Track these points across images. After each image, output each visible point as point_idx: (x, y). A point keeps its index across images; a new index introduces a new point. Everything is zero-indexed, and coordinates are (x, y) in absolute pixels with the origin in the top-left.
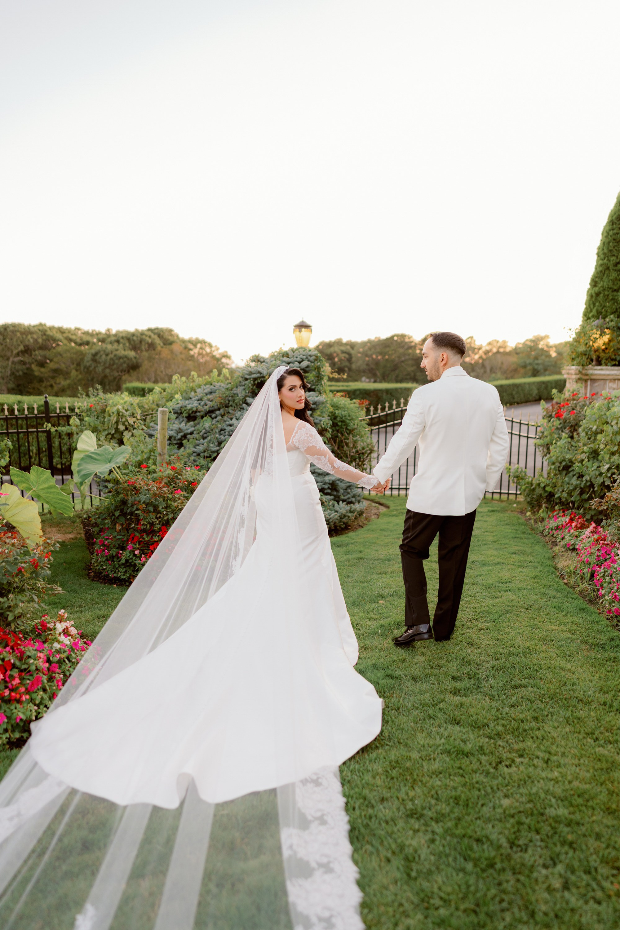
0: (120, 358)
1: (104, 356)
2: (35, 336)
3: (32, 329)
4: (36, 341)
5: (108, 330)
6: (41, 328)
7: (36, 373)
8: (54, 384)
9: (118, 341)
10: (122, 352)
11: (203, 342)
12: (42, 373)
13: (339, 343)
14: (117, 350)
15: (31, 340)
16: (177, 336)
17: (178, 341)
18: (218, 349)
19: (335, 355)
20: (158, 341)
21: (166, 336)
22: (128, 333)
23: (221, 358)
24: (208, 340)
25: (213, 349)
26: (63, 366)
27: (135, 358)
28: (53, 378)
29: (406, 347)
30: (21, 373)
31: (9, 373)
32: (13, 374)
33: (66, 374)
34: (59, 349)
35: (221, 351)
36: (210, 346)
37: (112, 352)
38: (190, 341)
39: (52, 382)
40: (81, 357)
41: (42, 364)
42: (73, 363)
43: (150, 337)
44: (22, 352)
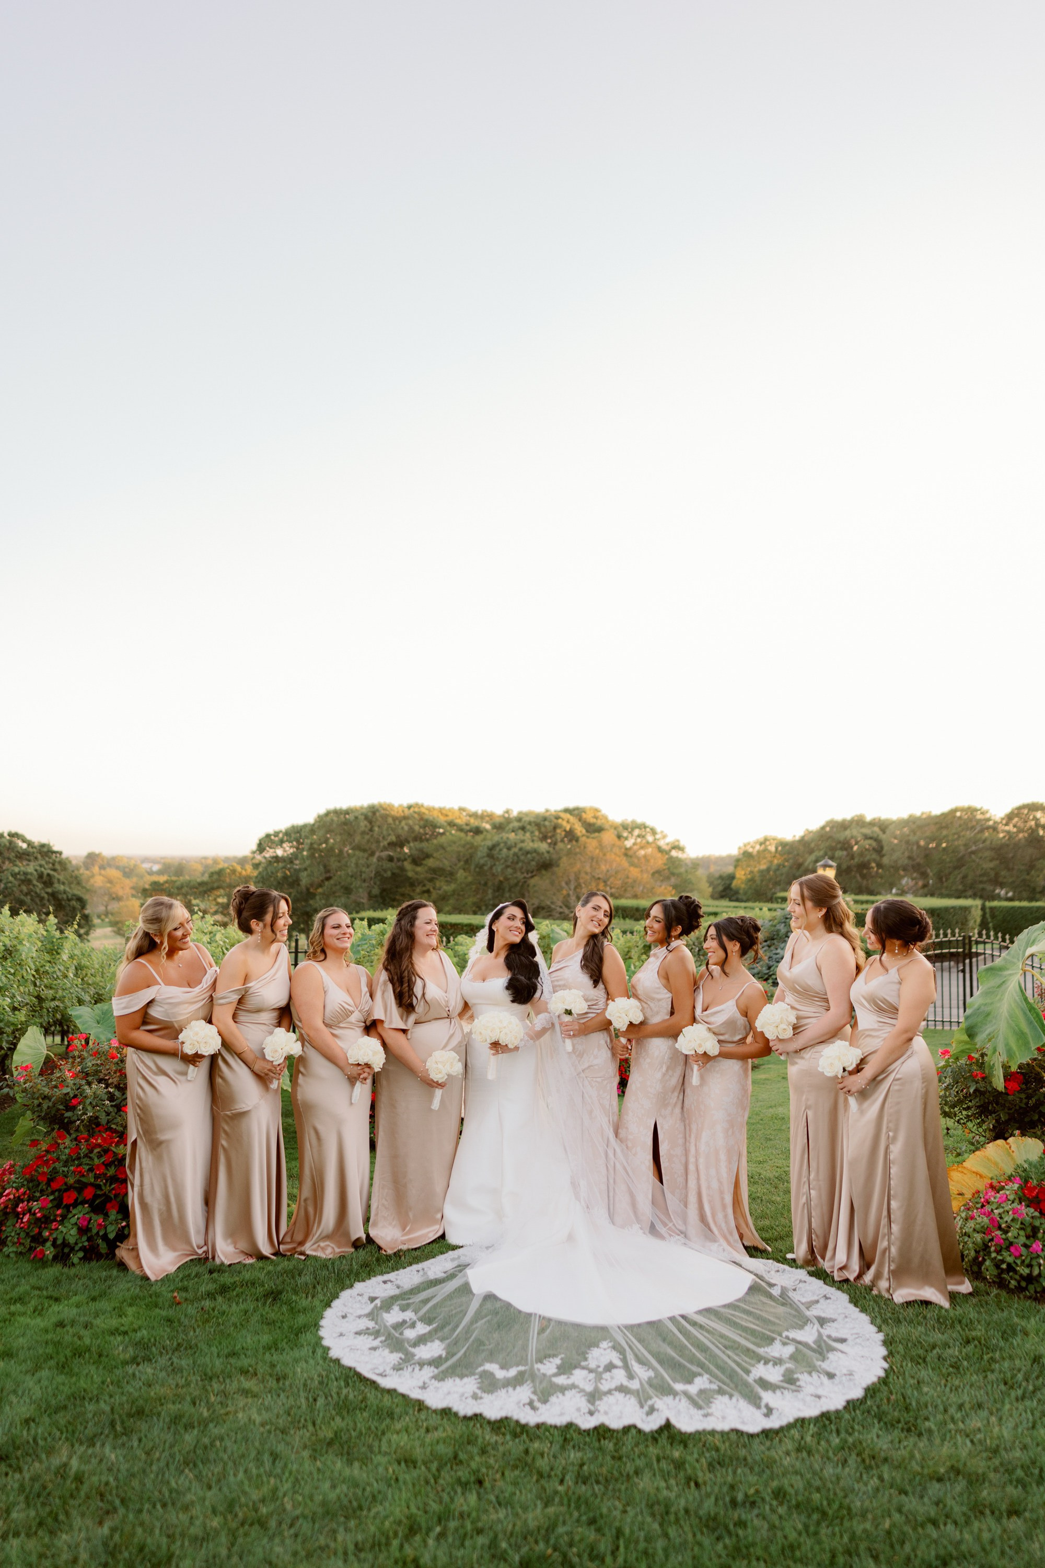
0: (528, 852)
1: (505, 850)
2: (410, 821)
3: (407, 812)
4: (411, 829)
5: (507, 812)
6: (416, 810)
7: (410, 874)
8: (432, 889)
9: (523, 829)
10: (530, 845)
11: (643, 826)
12: (417, 873)
13: (859, 822)
14: (523, 841)
15: (406, 828)
16: (606, 818)
17: (607, 826)
18: (665, 836)
19: (853, 842)
20: (579, 830)
21: (589, 817)
23: (670, 851)
24: (650, 823)
25: (658, 836)
26: (446, 864)
27: (548, 852)
28: (431, 880)
29: (978, 829)
30: (389, 874)
31: (373, 875)
32: (378, 874)
33: (449, 875)
34: (442, 840)
35: (670, 839)
36: (654, 832)
37: (515, 845)
38: (625, 827)
39: (429, 886)
40: (470, 851)
41: (416, 861)
42: (459, 860)
43: (568, 822)
44: (392, 845)
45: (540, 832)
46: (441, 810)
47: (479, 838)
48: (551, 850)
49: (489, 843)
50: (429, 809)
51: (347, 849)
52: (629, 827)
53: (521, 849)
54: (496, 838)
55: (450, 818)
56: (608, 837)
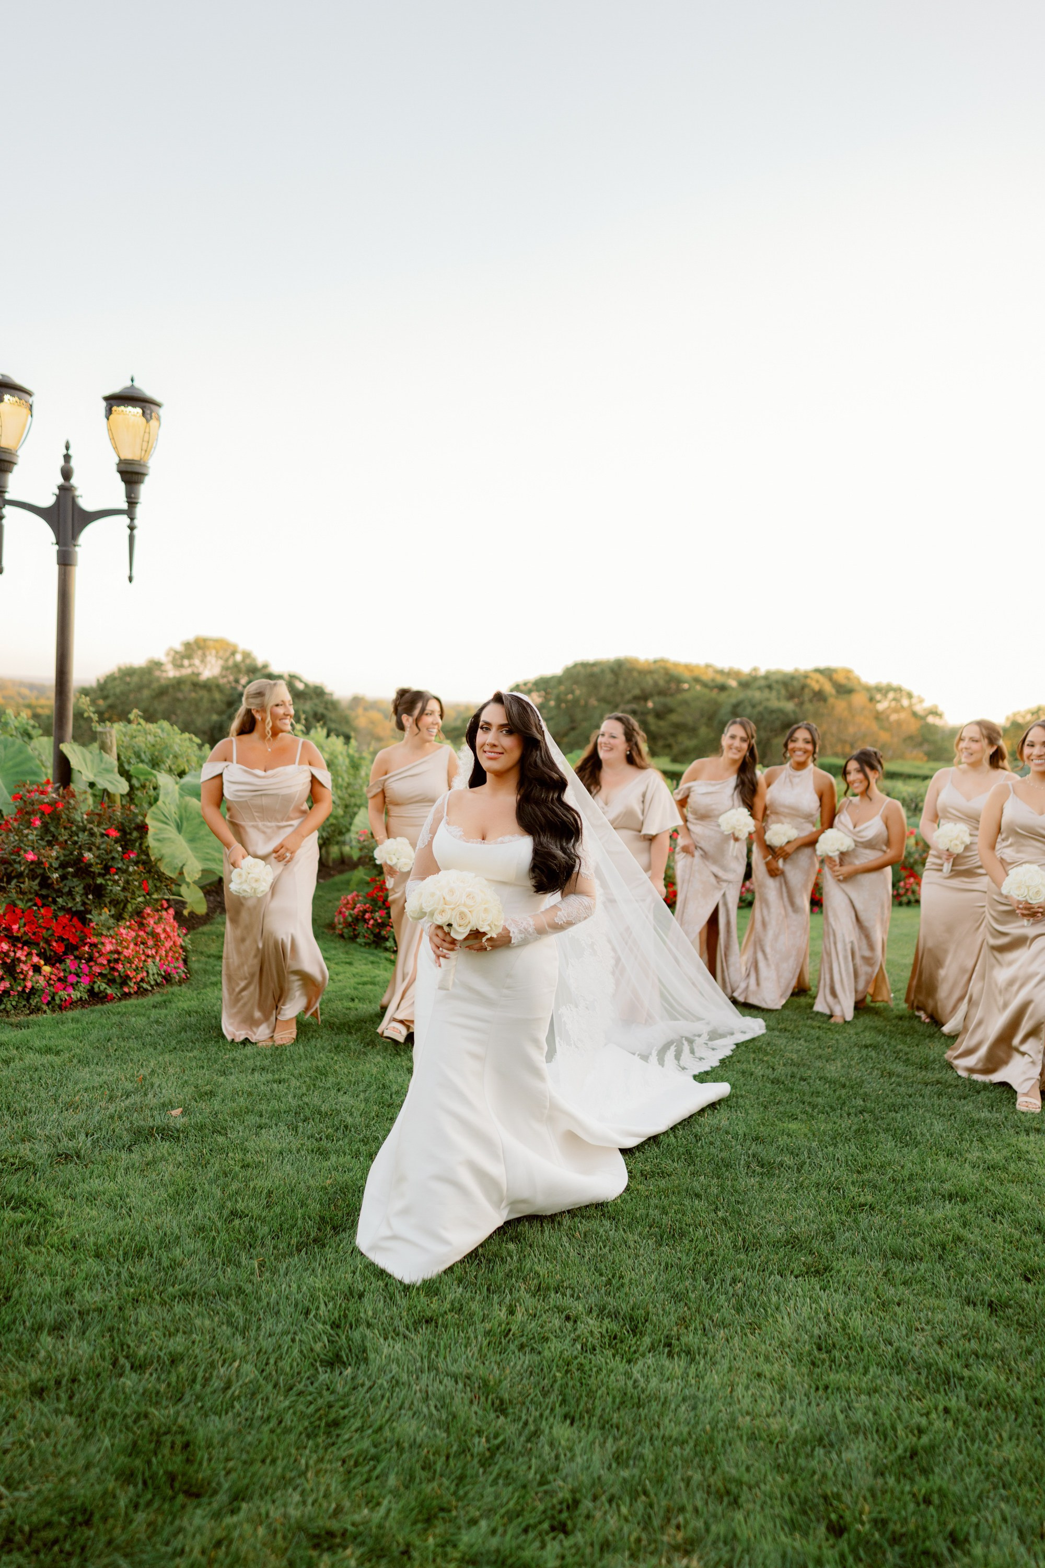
0: (772, 712)
1: (749, 710)
2: (656, 676)
3: (653, 667)
4: (656, 684)
5: (755, 669)
6: (662, 665)
9: (770, 687)
10: (775, 704)
11: (898, 690)
12: (659, 727)
14: (768, 700)
15: (651, 682)
16: (859, 681)
17: (859, 688)
18: (921, 701)
20: (828, 688)
21: (840, 678)
22: (785, 675)
23: (927, 716)
24: (907, 686)
25: (914, 701)
26: (689, 720)
27: (794, 712)
28: (674, 735)
33: (692, 731)
34: (686, 696)
35: (927, 704)
36: (910, 696)
37: (760, 703)
38: (879, 689)
39: (671, 740)
40: (714, 707)
41: (659, 715)
42: (702, 716)
43: (817, 681)
44: (636, 699)
45: (787, 690)
46: (687, 667)
47: (723, 697)
48: (798, 710)
49: (733, 700)
50: (676, 665)
51: (593, 702)
52: (884, 690)
53: (766, 708)
54: (741, 695)
55: (696, 673)
56: (859, 699)
